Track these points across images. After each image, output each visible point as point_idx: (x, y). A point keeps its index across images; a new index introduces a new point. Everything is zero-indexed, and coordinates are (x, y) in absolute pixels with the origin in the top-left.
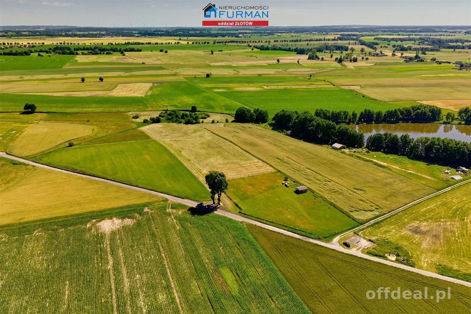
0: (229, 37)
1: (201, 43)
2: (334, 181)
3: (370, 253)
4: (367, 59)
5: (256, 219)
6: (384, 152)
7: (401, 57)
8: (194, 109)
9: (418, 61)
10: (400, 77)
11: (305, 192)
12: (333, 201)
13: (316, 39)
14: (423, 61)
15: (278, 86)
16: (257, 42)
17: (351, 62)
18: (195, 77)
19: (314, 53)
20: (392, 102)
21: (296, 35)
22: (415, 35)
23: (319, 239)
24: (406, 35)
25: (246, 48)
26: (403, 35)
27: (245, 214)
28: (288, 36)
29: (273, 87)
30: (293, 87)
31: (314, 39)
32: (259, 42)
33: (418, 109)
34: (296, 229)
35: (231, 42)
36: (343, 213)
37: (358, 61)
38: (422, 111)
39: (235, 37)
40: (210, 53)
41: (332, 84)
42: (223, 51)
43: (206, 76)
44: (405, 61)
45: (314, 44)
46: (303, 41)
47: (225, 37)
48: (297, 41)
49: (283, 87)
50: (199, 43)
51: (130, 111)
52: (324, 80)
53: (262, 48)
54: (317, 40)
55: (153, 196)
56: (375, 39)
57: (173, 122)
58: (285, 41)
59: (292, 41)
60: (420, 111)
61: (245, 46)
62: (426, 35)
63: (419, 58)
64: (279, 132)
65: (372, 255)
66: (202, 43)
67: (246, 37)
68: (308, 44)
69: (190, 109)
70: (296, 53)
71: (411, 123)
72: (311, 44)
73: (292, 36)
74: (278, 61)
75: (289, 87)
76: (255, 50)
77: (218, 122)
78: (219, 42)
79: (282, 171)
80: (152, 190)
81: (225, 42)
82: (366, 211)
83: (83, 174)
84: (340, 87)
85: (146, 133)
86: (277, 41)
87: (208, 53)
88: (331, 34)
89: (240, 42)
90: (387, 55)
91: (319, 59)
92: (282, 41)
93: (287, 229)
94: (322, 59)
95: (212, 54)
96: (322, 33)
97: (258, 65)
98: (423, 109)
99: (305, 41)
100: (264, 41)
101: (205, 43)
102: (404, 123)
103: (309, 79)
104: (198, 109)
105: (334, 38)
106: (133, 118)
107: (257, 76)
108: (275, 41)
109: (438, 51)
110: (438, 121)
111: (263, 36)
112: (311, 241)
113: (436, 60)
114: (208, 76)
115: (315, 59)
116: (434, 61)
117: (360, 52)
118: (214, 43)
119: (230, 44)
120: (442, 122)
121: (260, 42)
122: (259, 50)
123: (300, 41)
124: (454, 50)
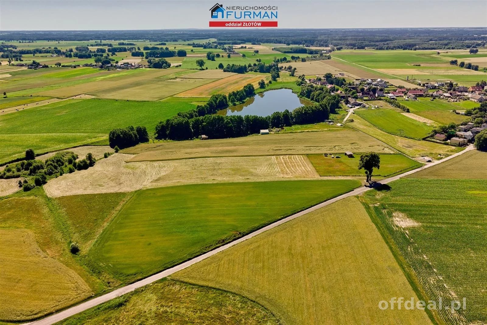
7: (9, 65)
8: (31, 154)
9: (43, 67)
14: (48, 67)
41: (53, 97)
44: (29, 68)
63: (39, 64)
69: (23, 156)
77: (109, 154)
103: (5, 97)
113: (62, 65)
116: (59, 65)
124: (34, 55)
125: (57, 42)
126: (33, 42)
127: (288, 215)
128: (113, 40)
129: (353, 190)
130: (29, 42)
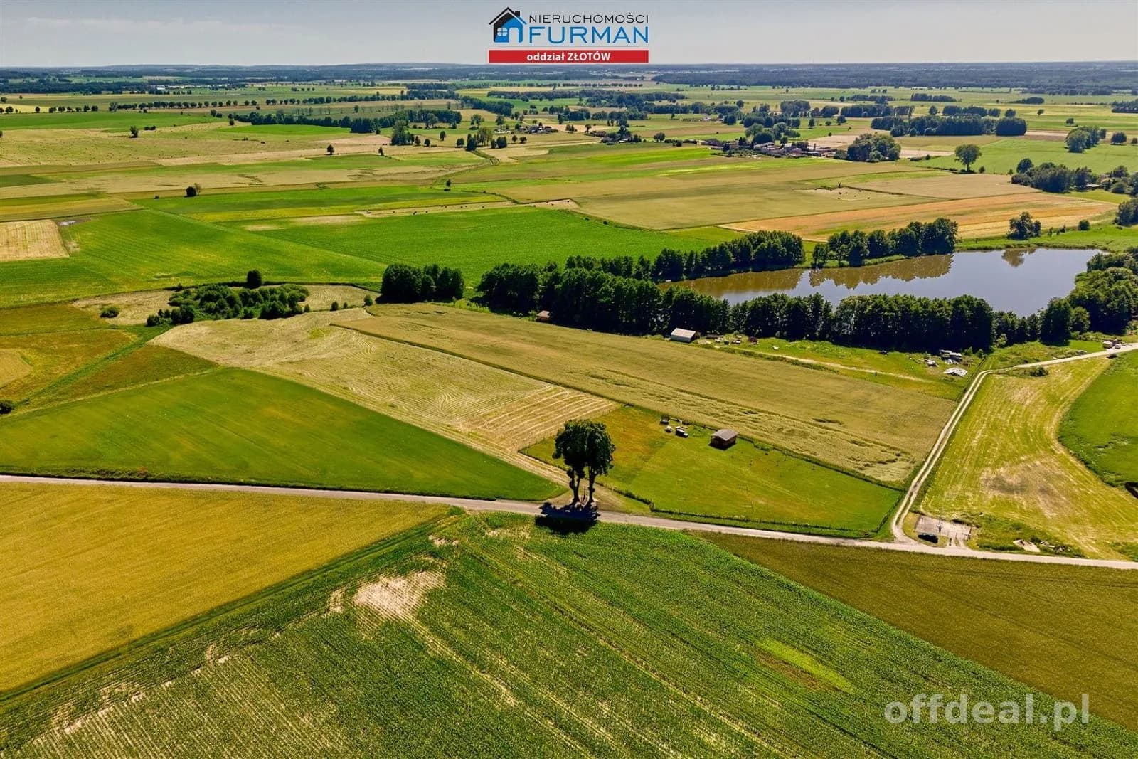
0: (133, 93)
1: (74, 110)
2: (762, 411)
3: (989, 547)
4: (523, 140)
5: (703, 519)
6: (781, 337)
7: (586, 133)
8: (254, 279)
9: (629, 141)
10: (629, 177)
11: (734, 443)
12: (808, 454)
13: (364, 97)
14: (640, 141)
15: (396, 211)
16: (224, 104)
17: (493, 147)
18: (157, 198)
19: (401, 129)
20: (674, 231)
21: (303, 87)
22: (564, 85)
23: (868, 537)
24: (545, 86)
25: (207, 119)
26: (538, 86)
27: (671, 513)
28: (285, 89)
29: (385, 213)
30: (432, 211)
31: (359, 97)
32: (229, 103)
33: (760, 241)
34: (806, 526)
35: (157, 105)
36: (848, 474)
37: (508, 145)
38: (769, 244)
39: (150, 93)
40: (130, 133)
41: (508, 199)
42: (157, 129)
43: (185, 194)
44: (602, 141)
45: (371, 108)
46: (335, 100)
47: (121, 93)
48: (321, 101)
49: (407, 212)
50: (69, 109)
51: (77, 299)
52: (485, 192)
53: (255, 120)
54: (367, 99)
55: (418, 507)
56: (490, 95)
57: (228, 318)
58: (292, 101)
59: (310, 100)
60: (765, 245)
61: (204, 115)
62: (586, 85)
63: (629, 134)
64: (514, 316)
65: (993, 548)
66: (78, 110)
67: (178, 93)
68: (356, 109)
69: (243, 279)
70: (350, 129)
71: (753, 271)
72: (363, 109)
73: (295, 90)
74: (330, 149)
75: (421, 211)
76: (238, 124)
77: (345, 306)
78: (126, 107)
79: (636, 403)
80: (393, 493)
81: (141, 107)
82: (884, 463)
83: (145, 480)
84: (533, 205)
85: (186, 352)
86: (274, 102)
87: (119, 134)
88: (383, 85)
89: (179, 105)
90: (555, 131)
91: (418, 142)
92: (286, 102)
93: (786, 528)
94: (427, 142)
95: (135, 136)
96: (358, 81)
97: (286, 160)
98: (770, 240)
99: (340, 100)
100: (241, 102)
101: (86, 109)
102: (740, 272)
103: (446, 190)
104: (264, 279)
105: (400, 94)
106: (103, 315)
107: (313, 187)
108: (268, 102)
109: (642, 118)
110: (800, 262)
111: (220, 91)
112: (858, 543)
113: (666, 139)
114: (191, 192)
115: (409, 144)
116: (661, 140)
117: (496, 125)
118: (111, 109)
119: (154, 110)
120: (808, 263)
121: (232, 104)
122: (250, 124)
123: (328, 101)
124: (673, 116)
125: (784, 90)
126: (739, 89)
127: (270, 482)
128: (926, 88)
129: (494, 500)
130: (732, 89)
